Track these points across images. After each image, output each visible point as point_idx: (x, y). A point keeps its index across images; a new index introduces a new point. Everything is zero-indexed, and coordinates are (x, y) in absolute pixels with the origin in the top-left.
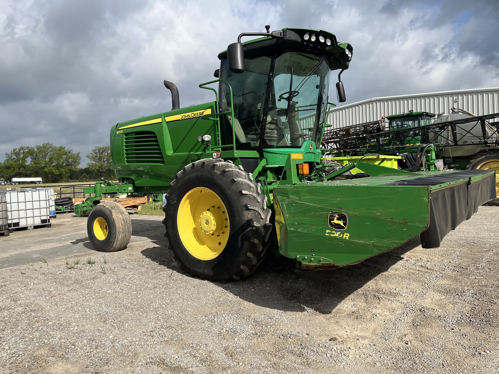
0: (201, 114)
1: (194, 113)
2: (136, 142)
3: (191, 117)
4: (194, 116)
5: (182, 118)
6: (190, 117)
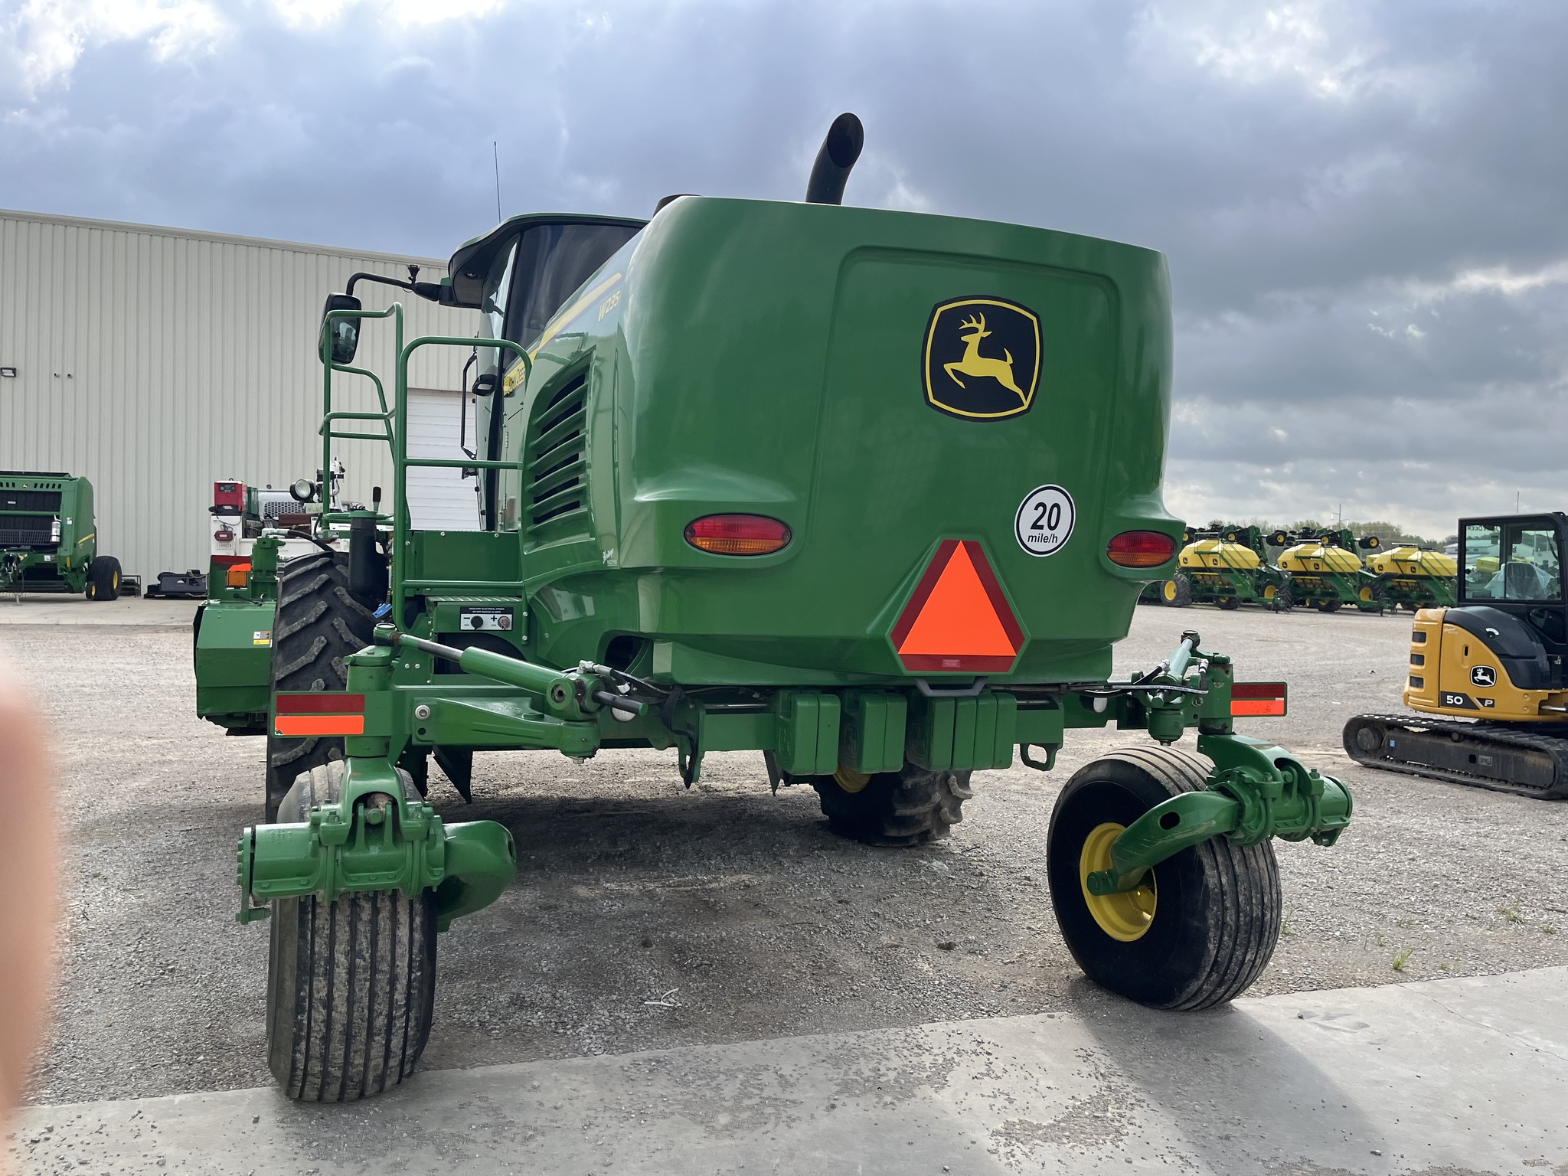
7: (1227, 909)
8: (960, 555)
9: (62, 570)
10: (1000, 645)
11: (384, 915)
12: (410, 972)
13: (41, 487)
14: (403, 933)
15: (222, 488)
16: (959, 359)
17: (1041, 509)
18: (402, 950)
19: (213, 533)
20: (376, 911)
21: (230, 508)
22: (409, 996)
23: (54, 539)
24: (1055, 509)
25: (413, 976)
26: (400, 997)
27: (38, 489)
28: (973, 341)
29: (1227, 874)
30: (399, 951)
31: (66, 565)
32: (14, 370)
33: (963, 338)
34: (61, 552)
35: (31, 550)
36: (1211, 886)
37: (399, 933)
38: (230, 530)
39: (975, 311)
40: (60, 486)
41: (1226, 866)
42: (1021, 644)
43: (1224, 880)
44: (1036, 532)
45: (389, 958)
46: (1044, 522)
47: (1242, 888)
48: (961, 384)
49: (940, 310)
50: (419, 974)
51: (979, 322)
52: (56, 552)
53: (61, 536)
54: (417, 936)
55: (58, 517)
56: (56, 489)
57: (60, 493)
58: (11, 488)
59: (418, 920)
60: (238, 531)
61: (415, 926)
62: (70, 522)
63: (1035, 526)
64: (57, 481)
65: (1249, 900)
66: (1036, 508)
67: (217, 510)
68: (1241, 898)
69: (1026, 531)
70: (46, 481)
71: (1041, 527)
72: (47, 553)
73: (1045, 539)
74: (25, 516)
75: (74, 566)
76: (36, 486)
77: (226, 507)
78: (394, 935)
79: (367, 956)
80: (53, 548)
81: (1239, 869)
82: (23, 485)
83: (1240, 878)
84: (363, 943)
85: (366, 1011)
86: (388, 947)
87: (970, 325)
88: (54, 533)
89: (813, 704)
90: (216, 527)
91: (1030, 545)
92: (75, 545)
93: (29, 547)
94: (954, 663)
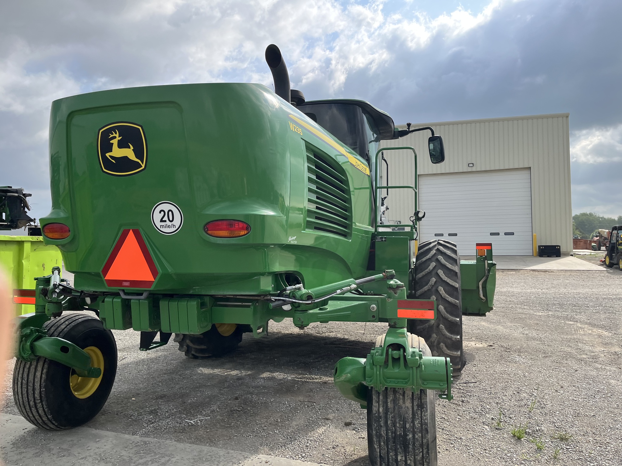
0: (365, 170)
1: (362, 165)
3: (361, 168)
7: (381, 426)
8: (131, 237)
10: (148, 276)
11: (33, 367)
12: (40, 388)
14: (38, 374)
16: (111, 151)
17: (162, 213)
18: (37, 380)
20: (31, 365)
22: (41, 397)
24: (170, 213)
25: (42, 390)
26: (37, 396)
28: (115, 142)
29: (383, 407)
30: (36, 380)
33: (111, 142)
36: (374, 412)
37: (37, 374)
39: (113, 129)
41: (384, 402)
42: (157, 276)
43: (381, 410)
44: (163, 224)
45: (33, 382)
46: (166, 218)
47: (390, 416)
48: (114, 161)
49: (101, 131)
50: (44, 389)
51: (116, 133)
54: (44, 376)
59: (45, 371)
61: (43, 372)
63: (162, 221)
65: (394, 424)
66: (160, 212)
68: (389, 422)
69: (158, 224)
71: (165, 221)
73: (169, 227)
78: (35, 374)
79: (26, 380)
81: (390, 405)
83: (390, 410)
84: (25, 375)
85: (26, 398)
86: (33, 378)
87: (113, 136)
89: (110, 300)
91: (161, 229)
94: (127, 284)
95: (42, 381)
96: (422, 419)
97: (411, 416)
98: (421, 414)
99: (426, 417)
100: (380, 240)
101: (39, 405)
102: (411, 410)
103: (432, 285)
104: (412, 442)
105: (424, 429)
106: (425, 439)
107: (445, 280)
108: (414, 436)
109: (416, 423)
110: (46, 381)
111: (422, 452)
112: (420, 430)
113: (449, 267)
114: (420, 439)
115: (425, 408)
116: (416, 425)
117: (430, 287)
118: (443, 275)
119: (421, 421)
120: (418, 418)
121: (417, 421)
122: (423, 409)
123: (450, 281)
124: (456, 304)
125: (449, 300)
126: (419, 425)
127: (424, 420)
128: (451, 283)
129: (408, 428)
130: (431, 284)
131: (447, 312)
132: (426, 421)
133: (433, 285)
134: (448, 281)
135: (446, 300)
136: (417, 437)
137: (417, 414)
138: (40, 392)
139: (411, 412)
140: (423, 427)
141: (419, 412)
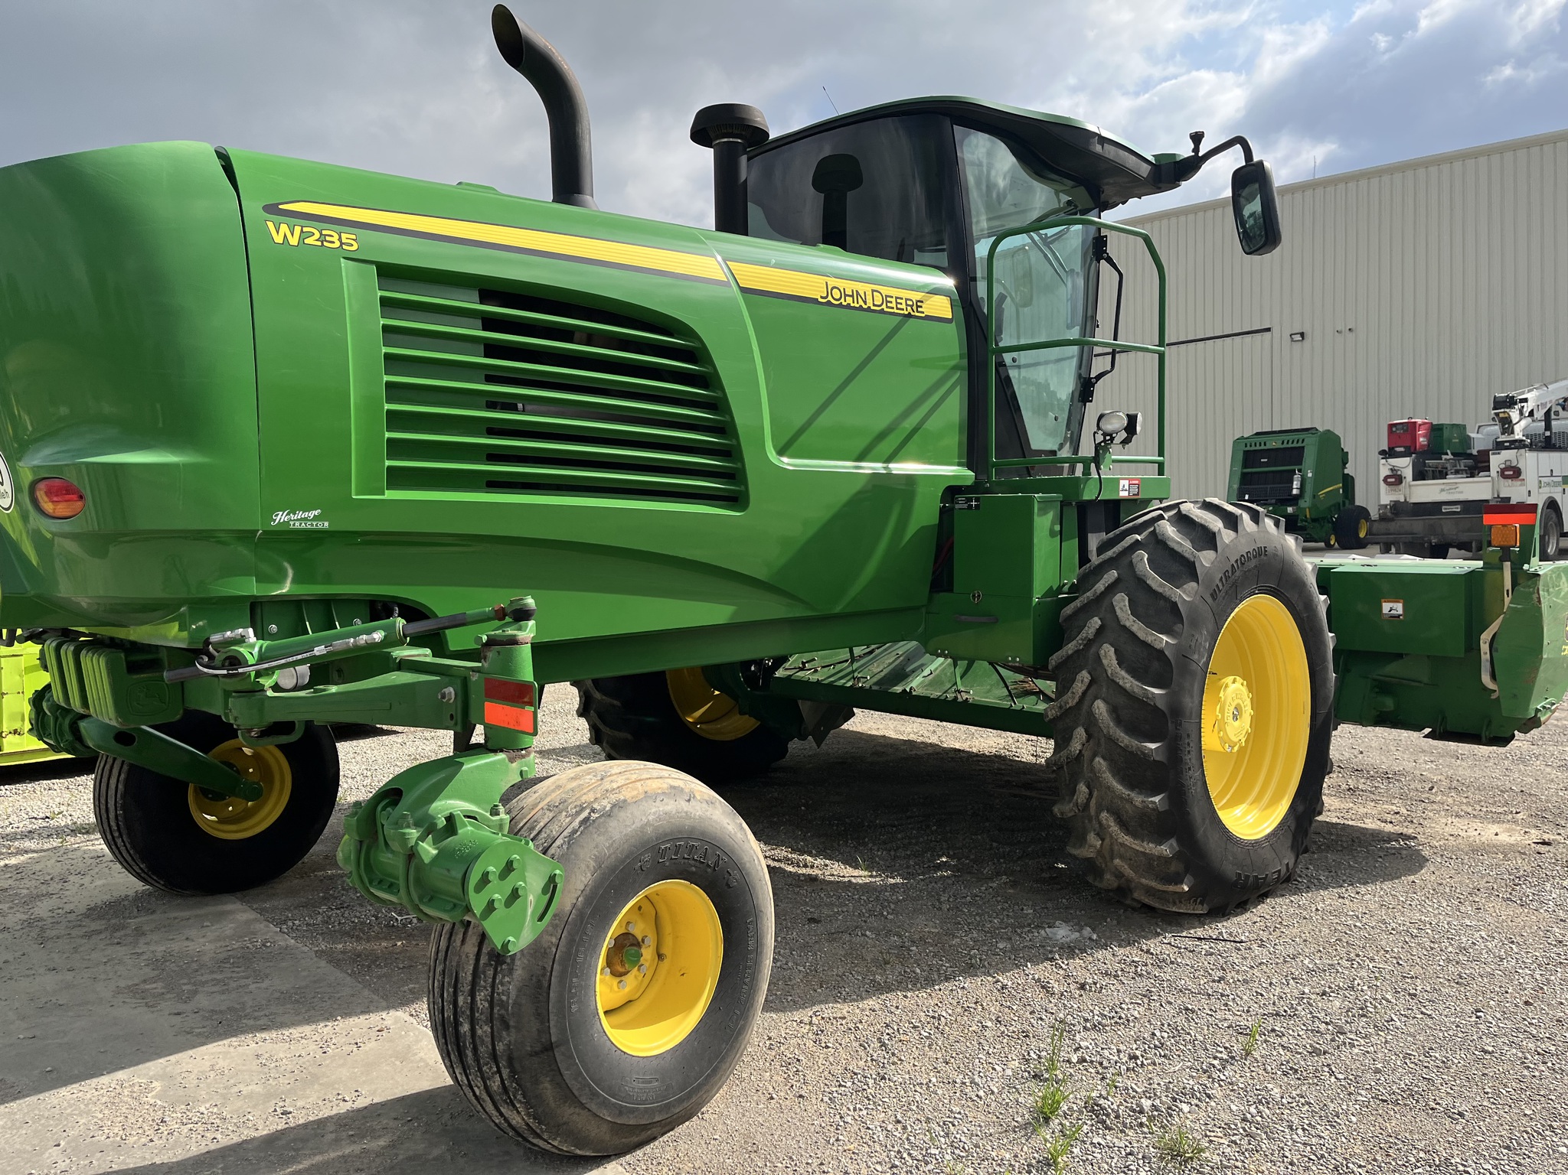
0: (912, 306)
1: (885, 291)
2: (493, 349)
3: (870, 303)
4: (884, 306)
5: (830, 298)
6: (865, 303)
9: (1302, 521)
13: (1288, 443)
15: (1394, 429)
19: (1382, 478)
21: (1402, 449)
23: (1295, 492)
27: (1285, 445)
31: (1306, 517)
32: (1302, 335)
34: (1302, 504)
35: (1276, 504)
38: (1399, 473)
40: (1303, 440)
50: (121, 812)
52: (1297, 504)
53: (1302, 488)
55: (1300, 471)
56: (1300, 445)
57: (1303, 447)
58: (1263, 447)
60: (1408, 473)
62: (1310, 475)
64: (1301, 436)
67: (1389, 454)
70: (1291, 437)
72: (1290, 506)
74: (1266, 472)
75: (1313, 517)
76: (1283, 443)
77: (1398, 449)
78: (109, 781)
80: (1294, 500)
82: (1274, 443)
88: (1295, 486)
90: (1385, 471)
92: (1314, 497)
93: (1273, 501)
95: (119, 796)
96: (493, 992)
97: (470, 978)
98: (494, 978)
99: (505, 988)
100: (966, 506)
101: (119, 841)
102: (472, 962)
103: (1086, 638)
104: (470, 1043)
105: (496, 1016)
106: (501, 1044)
107: (1128, 624)
108: (473, 1030)
109: (480, 996)
110: (124, 797)
111: (499, 1071)
112: (487, 1018)
113: (1154, 586)
114: (488, 1040)
115: (508, 964)
116: (479, 1002)
117: (1080, 645)
118: (1124, 609)
119: (492, 996)
120: (485, 987)
121: (482, 994)
122: (501, 965)
123: (1140, 629)
124: (1148, 698)
125: (1128, 686)
126: (486, 1005)
127: (498, 994)
128: (1141, 635)
129: (462, 1006)
130: (1084, 635)
131: (1118, 721)
132: (504, 998)
133: (1090, 640)
134: (1134, 629)
135: (1118, 684)
136: (479, 1032)
137: (485, 977)
138: (116, 816)
139: (471, 968)
140: (495, 1011)
141: (490, 973)
